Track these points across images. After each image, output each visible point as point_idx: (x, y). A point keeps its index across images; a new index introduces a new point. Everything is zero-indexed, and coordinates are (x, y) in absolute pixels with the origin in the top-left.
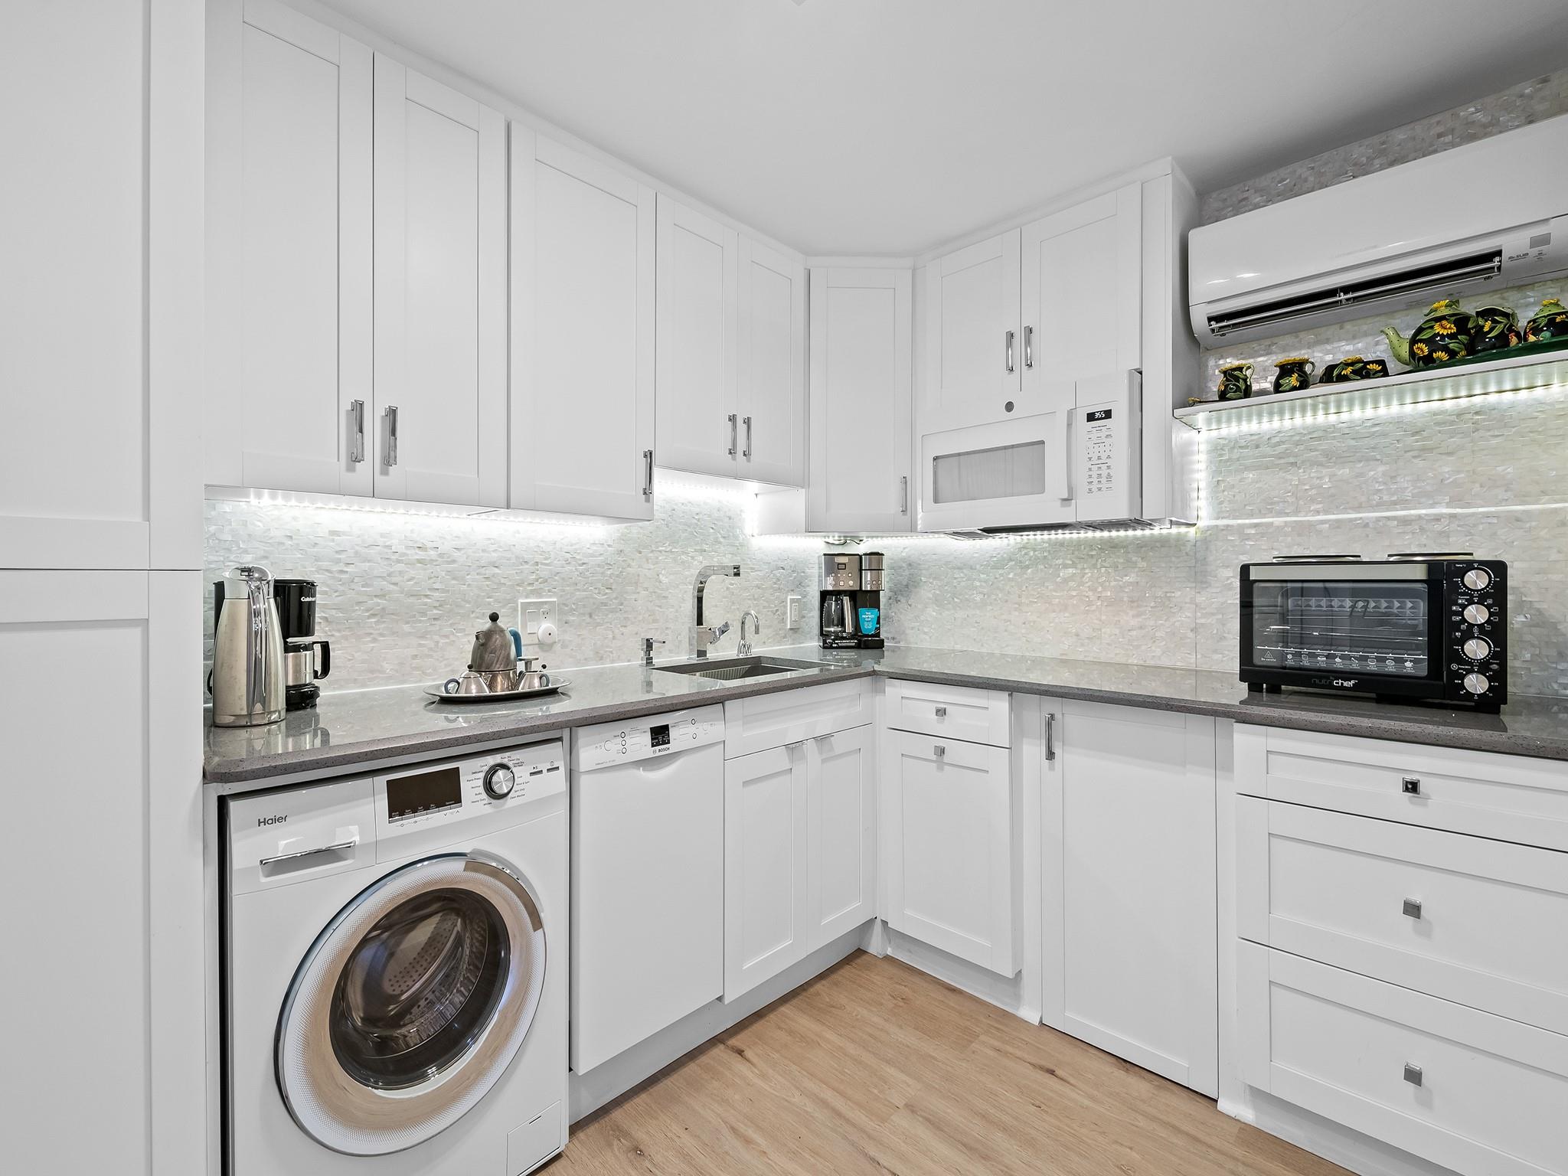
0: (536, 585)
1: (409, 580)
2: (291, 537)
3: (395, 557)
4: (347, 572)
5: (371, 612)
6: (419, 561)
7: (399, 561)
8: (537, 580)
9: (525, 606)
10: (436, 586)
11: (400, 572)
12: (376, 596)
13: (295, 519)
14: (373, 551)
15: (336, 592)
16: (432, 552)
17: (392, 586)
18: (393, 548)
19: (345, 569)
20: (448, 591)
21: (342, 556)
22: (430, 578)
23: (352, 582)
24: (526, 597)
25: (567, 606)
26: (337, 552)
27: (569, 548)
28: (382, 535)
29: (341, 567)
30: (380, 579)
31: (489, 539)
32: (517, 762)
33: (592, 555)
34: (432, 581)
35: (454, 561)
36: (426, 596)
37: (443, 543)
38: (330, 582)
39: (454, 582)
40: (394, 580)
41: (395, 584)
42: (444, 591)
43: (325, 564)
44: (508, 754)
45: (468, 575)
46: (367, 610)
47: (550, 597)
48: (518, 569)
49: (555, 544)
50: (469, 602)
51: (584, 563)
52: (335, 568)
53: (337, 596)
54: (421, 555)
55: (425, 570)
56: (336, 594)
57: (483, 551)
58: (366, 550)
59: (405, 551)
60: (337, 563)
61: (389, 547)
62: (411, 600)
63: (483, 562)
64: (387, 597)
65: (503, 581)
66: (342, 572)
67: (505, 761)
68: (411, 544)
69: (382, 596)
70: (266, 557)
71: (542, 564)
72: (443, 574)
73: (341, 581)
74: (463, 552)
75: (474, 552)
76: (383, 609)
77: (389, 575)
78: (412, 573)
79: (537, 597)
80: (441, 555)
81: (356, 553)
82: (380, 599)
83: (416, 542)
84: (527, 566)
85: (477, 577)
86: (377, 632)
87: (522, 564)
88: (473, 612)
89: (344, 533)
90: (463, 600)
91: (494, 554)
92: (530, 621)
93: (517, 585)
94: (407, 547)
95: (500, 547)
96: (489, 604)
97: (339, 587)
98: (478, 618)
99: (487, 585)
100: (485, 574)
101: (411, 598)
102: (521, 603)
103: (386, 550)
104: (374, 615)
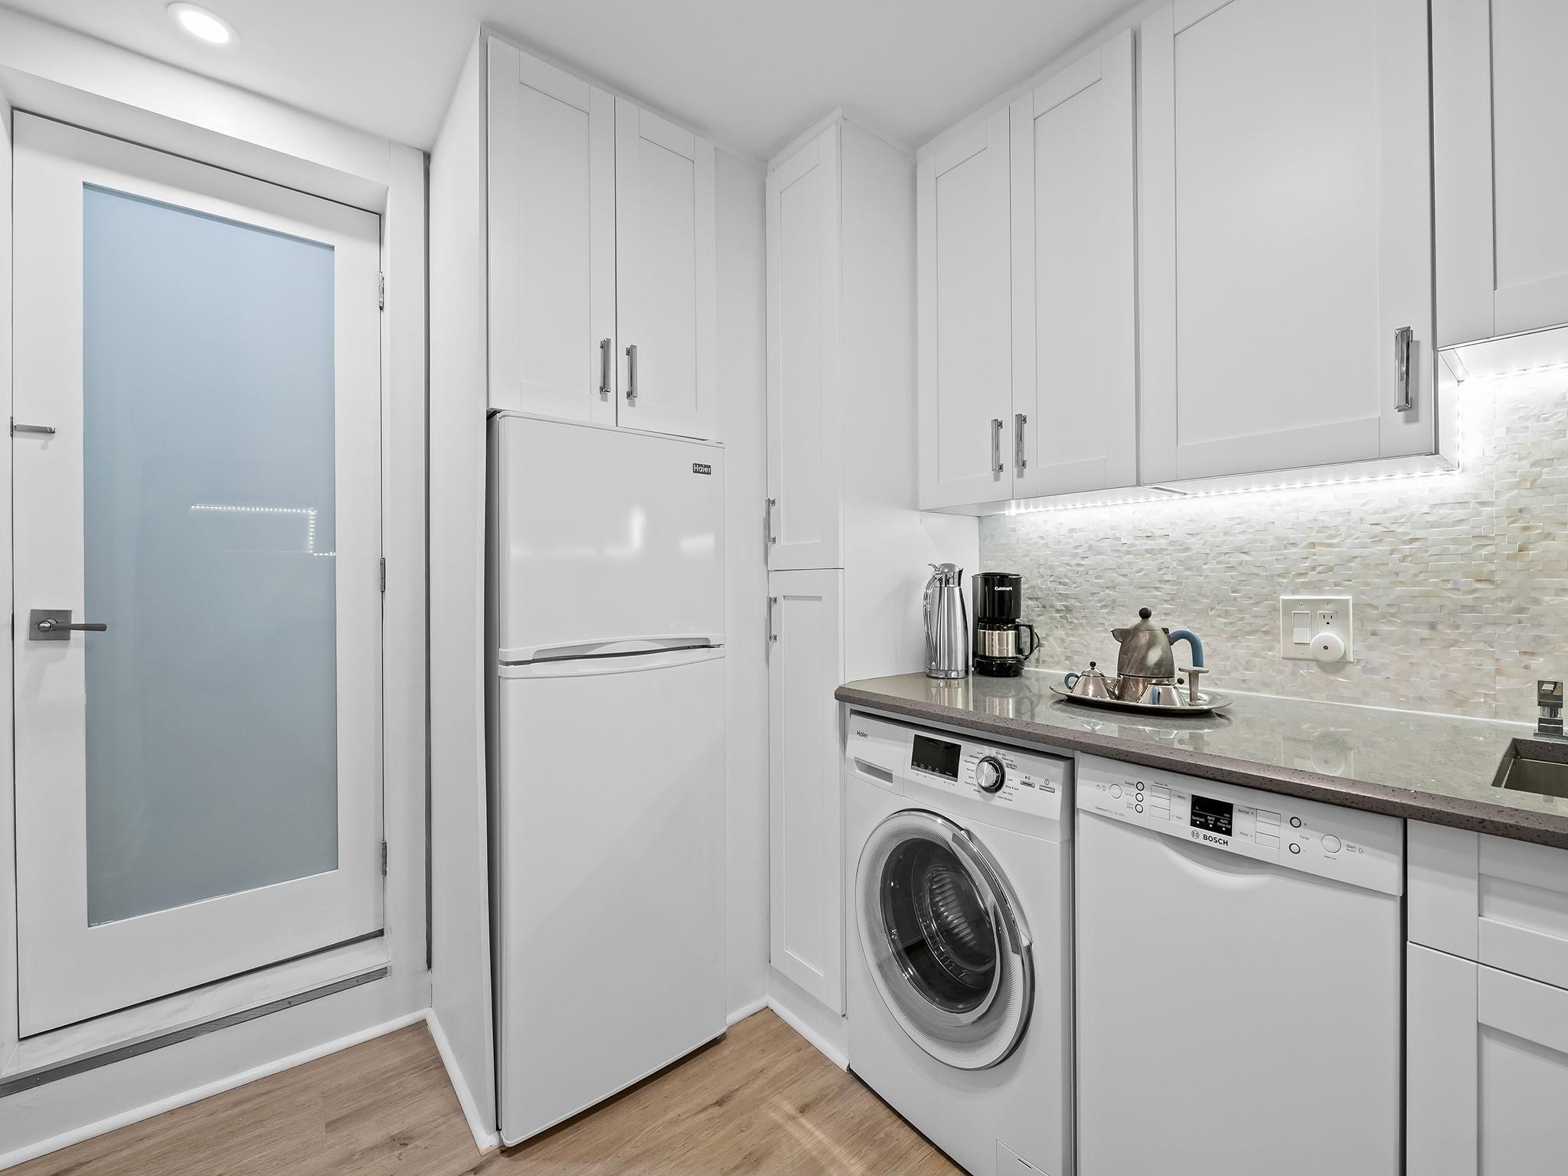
0: (1312, 576)
1: (1138, 572)
2: (1042, 537)
3: (1125, 548)
4: (1083, 565)
5: (1104, 603)
6: (1148, 551)
7: (1128, 553)
8: (1313, 568)
9: (1290, 605)
10: (1167, 578)
11: (1129, 563)
12: (1107, 588)
13: (1045, 522)
14: (1105, 544)
15: (1075, 583)
16: (1162, 541)
17: (1121, 578)
18: (1122, 539)
19: (1082, 563)
20: (1181, 583)
21: (1079, 551)
22: (1159, 569)
23: (1087, 574)
24: (1293, 593)
25: (1375, 607)
26: (1075, 547)
27: (1378, 518)
28: (1113, 528)
29: (1078, 561)
30: (1110, 571)
31: (1233, 519)
32: (1011, 763)
33: (1432, 525)
34: (1161, 572)
35: (1187, 549)
36: (1156, 588)
37: (1174, 529)
38: (1070, 574)
39: (1188, 573)
40: (1124, 571)
41: (1125, 576)
42: (1176, 583)
43: (1066, 559)
44: (1003, 751)
45: (1205, 564)
46: (1100, 601)
47: (1339, 593)
48: (1281, 555)
49: (1349, 513)
50: (1204, 596)
51: (1417, 539)
52: (1074, 562)
53: (1075, 587)
54: (1151, 544)
55: (1155, 560)
56: (1075, 585)
57: (1225, 534)
58: (1099, 544)
59: (1134, 542)
60: (1075, 557)
61: (1119, 539)
62: (1141, 592)
63: (1225, 548)
64: (1117, 590)
65: (1255, 571)
66: (1079, 565)
67: (1000, 757)
68: (1139, 534)
69: (1113, 588)
70: (1027, 555)
71: (1322, 544)
72: (1175, 564)
73: (1078, 573)
74: (1199, 537)
75: (1213, 537)
76: (1114, 601)
77: (1119, 567)
78: (1141, 564)
79: (1312, 593)
80: (1172, 543)
81: (1090, 547)
82: (1111, 590)
83: (1145, 531)
84: (1294, 550)
85: (1218, 566)
86: (1109, 623)
87: (1286, 548)
88: (1212, 609)
89: (1081, 530)
90: (1198, 594)
91: (1242, 537)
92: (1297, 627)
93: (1278, 575)
94: (1136, 538)
95: (1251, 527)
96: (1235, 599)
97: (1078, 579)
98: (1219, 616)
99: (1232, 577)
100: (1229, 563)
101: (1142, 590)
102: (1283, 600)
103: (1114, 542)
104: (1105, 606)
